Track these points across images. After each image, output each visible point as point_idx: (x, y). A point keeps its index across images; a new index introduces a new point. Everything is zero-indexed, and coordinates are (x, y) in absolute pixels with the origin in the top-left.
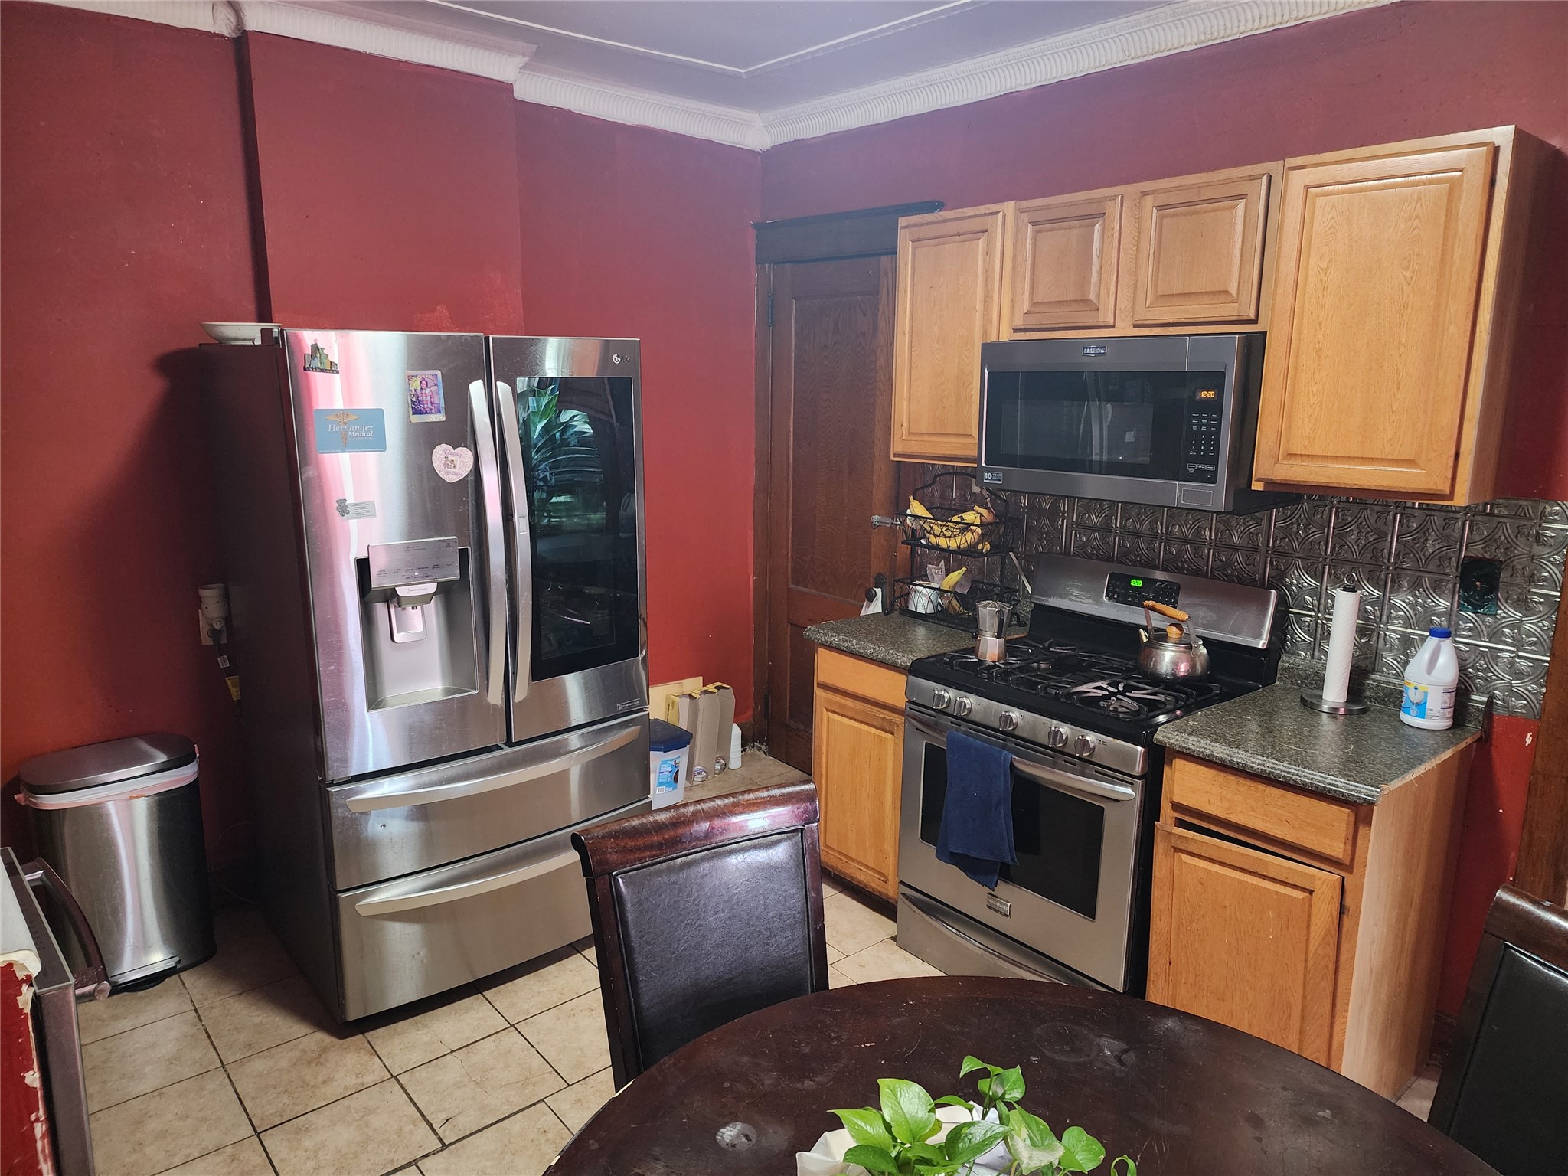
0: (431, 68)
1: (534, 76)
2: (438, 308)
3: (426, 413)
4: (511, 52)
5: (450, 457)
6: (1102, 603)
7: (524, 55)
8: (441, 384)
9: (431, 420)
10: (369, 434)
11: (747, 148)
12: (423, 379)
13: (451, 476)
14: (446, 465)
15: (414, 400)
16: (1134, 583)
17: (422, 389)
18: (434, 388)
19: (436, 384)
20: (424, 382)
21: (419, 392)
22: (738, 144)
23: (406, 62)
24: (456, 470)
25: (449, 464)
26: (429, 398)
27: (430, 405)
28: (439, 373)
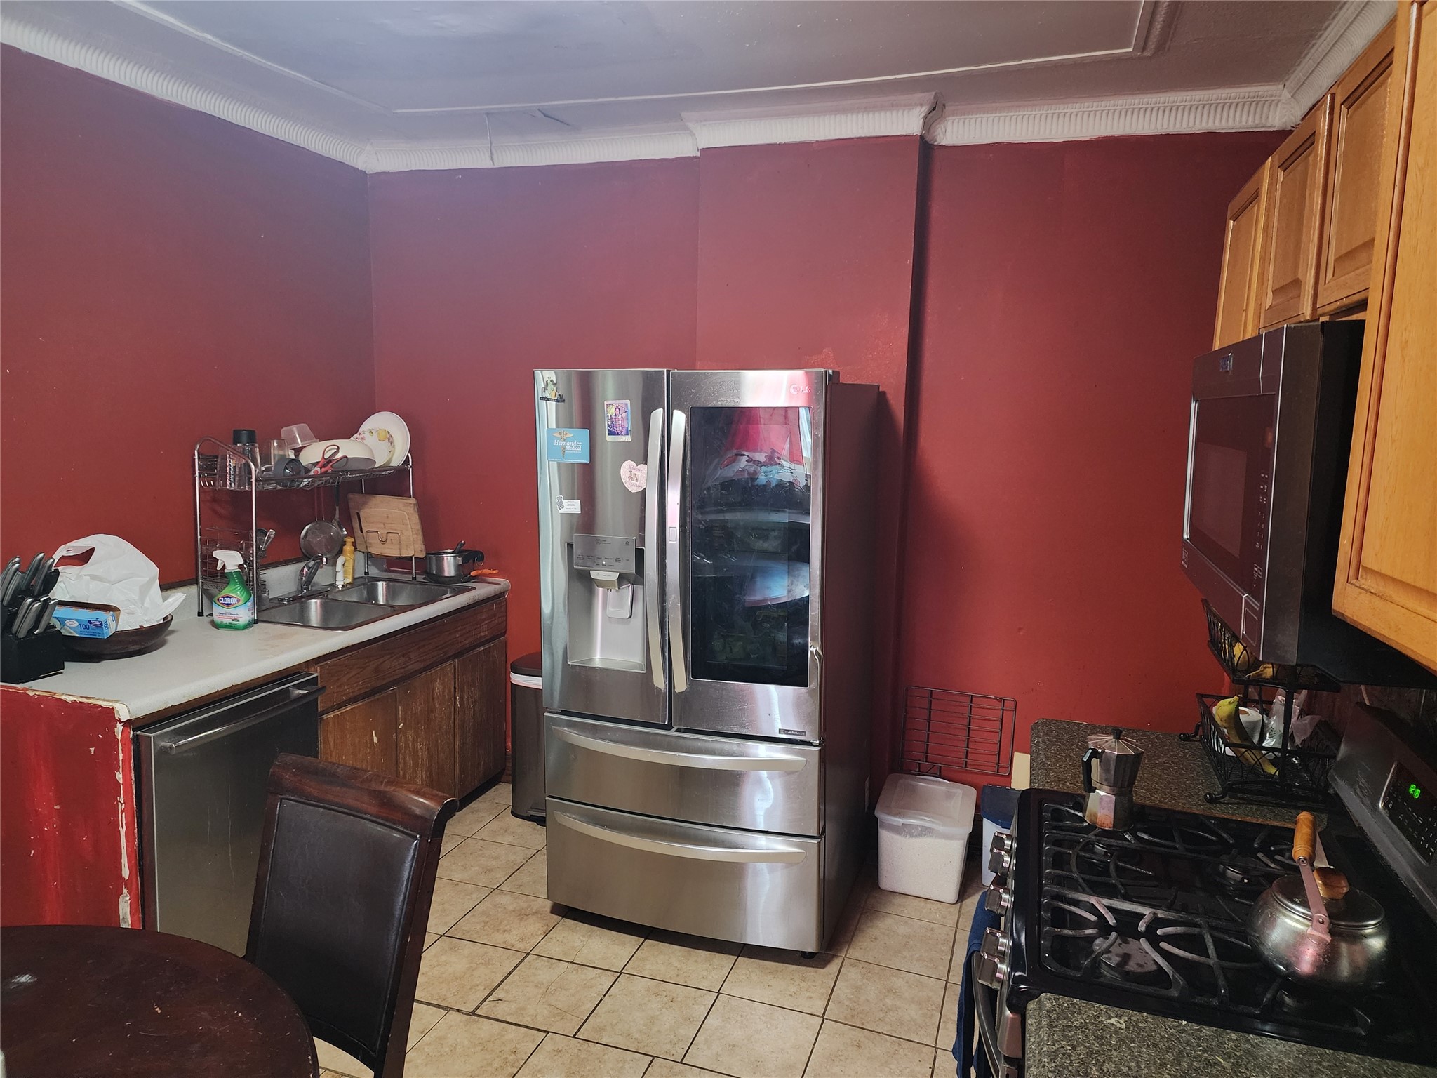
0: (837, 142)
1: (965, 119)
2: (824, 350)
3: (618, 434)
4: (909, 106)
5: (634, 472)
6: (1374, 808)
7: (921, 105)
8: (629, 412)
9: (621, 440)
10: (579, 449)
11: (1272, 129)
12: (617, 408)
13: (633, 487)
14: (630, 478)
15: (610, 423)
16: (1413, 788)
17: (616, 415)
18: (624, 415)
19: (626, 412)
20: (617, 410)
21: (613, 417)
22: (1256, 128)
23: (817, 141)
24: (638, 483)
25: (633, 477)
26: (620, 422)
27: (621, 428)
28: (628, 402)
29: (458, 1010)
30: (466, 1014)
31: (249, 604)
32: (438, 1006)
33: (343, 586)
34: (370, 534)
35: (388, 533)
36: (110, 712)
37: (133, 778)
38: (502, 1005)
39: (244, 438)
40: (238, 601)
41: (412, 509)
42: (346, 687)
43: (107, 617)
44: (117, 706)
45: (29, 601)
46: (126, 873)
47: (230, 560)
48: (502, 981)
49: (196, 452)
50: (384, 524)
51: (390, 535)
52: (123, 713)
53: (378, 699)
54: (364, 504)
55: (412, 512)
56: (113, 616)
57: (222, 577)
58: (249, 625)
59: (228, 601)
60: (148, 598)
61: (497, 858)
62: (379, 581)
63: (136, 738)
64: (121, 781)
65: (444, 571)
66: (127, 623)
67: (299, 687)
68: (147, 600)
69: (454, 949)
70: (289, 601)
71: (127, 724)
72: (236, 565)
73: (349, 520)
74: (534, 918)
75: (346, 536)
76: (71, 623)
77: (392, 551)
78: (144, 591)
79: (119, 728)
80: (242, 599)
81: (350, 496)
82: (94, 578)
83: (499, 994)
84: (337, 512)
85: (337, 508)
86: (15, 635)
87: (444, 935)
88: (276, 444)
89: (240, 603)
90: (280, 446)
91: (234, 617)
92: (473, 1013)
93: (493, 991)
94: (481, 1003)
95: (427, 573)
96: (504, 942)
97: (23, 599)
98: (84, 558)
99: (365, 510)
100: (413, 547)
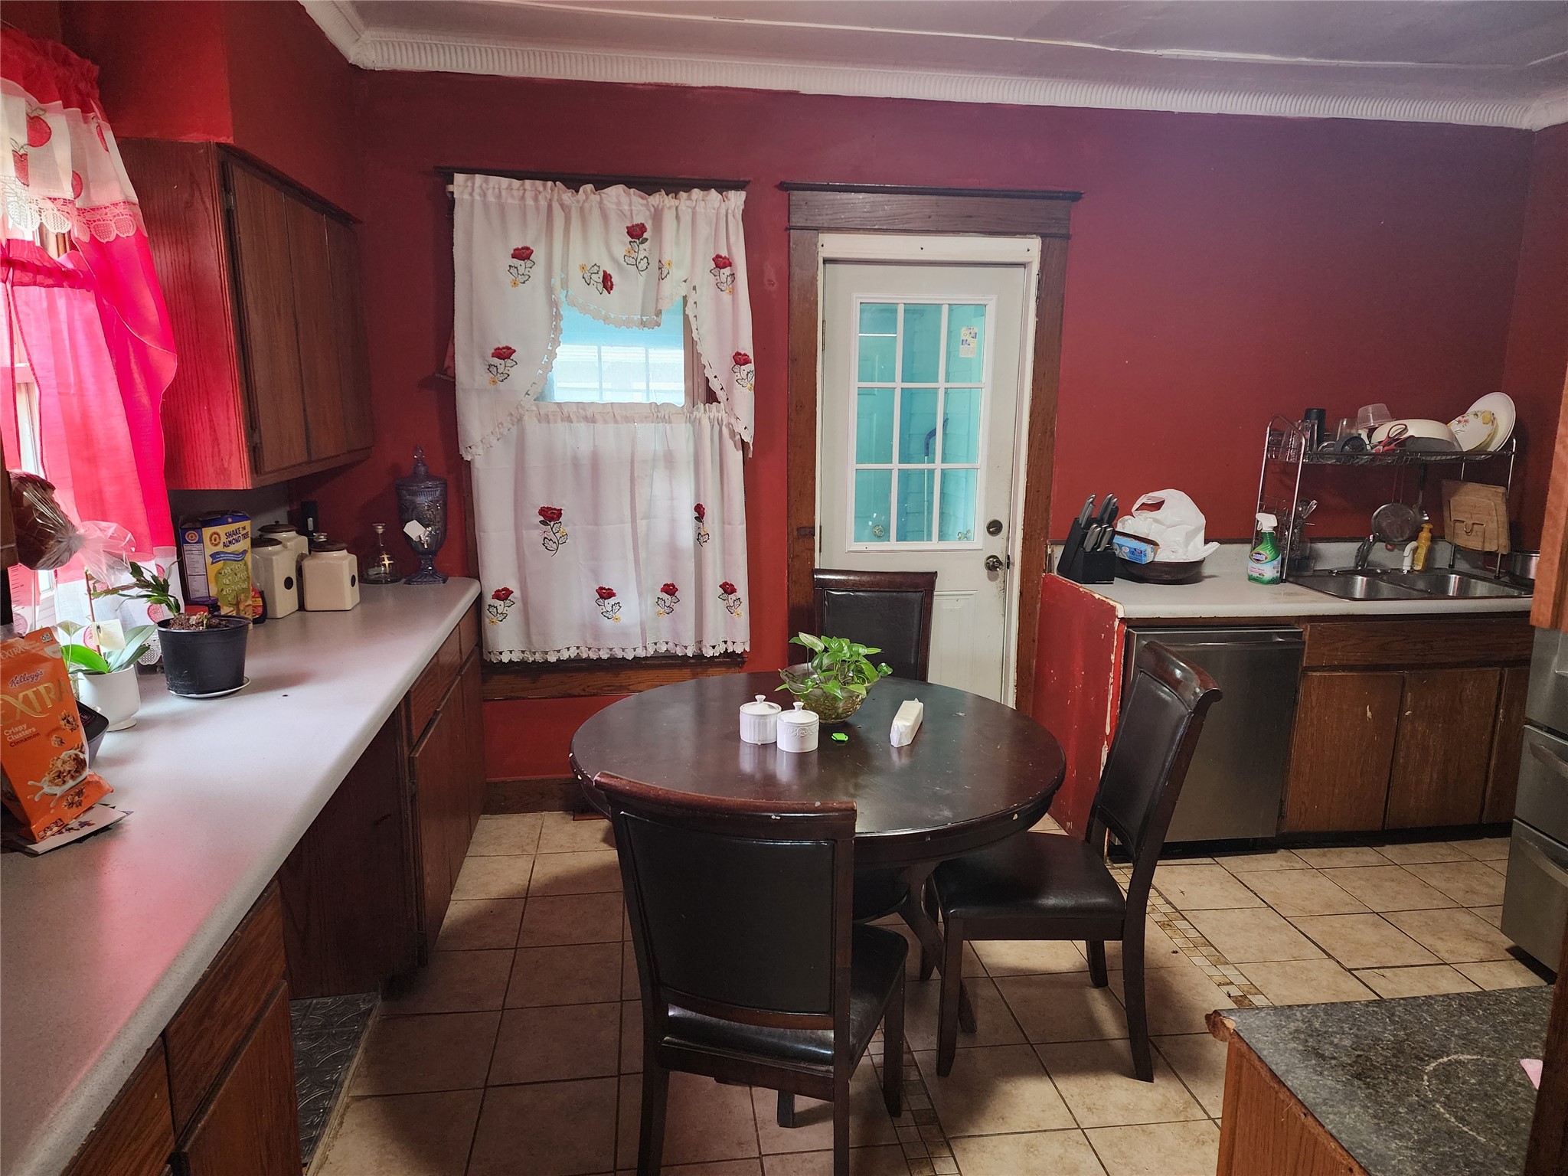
29: (1338, 962)
30: (1343, 968)
31: (1275, 562)
32: (1324, 951)
33: (1408, 571)
34: (1458, 524)
35: (1474, 524)
36: (1113, 608)
37: (1122, 662)
38: (1383, 981)
39: (1314, 416)
40: (1266, 558)
41: (1500, 499)
42: (1339, 653)
43: (1148, 548)
44: (1118, 606)
45: (1095, 526)
46: (1108, 731)
47: (1267, 522)
48: (1399, 967)
49: (1268, 428)
50: (1471, 514)
51: (1475, 526)
52: (1120, 614)
53: (1378, 676)
54: (1454, 492)
55: (1500, 502)
56: (1152, 548)
57: (1259, 538)
58: (1273, 581)
59: (1258, 557)
60: (1192, 543)
61: (1493, 887)
62: (1452, 574)
63: (1128, 633)
64: (1113, 662)
65: (1529, 574)
66: (1164, 556)
67: (1280, 635)
68: (1192, 544)
69: (1375, 925)
70: (1337, 573)
71: (1122, 620)
72: (1270, 527)
73: (1437, 508)
74: (1482, 945)
75: (1426, 522)
76: (1124, 548)
77: (1474, 543)
78: (1190, 537)
79: (1117, 622)
80: (1270, 557)
81: (1444, 482)
82: (1156, 521)
83: (1387, 973)
84: (1421, 497)
85: (1421, 493)
86: (1084, 549)
87: (1377, 913)
88: (1345, 423)
89: (1267, 561)
90: (1351, 425)
91: (1261, 572)
92: (1349, 970)
93: (1384, 968)
94: (1363, 969)
95: (1511, 574)
96: (1431, 945)
97: (1092, 524)
98: (1158, 506)
99: (1457, 498)
100: (1497, 541)
